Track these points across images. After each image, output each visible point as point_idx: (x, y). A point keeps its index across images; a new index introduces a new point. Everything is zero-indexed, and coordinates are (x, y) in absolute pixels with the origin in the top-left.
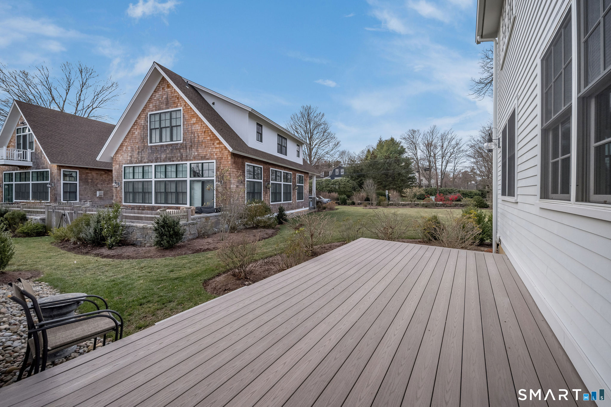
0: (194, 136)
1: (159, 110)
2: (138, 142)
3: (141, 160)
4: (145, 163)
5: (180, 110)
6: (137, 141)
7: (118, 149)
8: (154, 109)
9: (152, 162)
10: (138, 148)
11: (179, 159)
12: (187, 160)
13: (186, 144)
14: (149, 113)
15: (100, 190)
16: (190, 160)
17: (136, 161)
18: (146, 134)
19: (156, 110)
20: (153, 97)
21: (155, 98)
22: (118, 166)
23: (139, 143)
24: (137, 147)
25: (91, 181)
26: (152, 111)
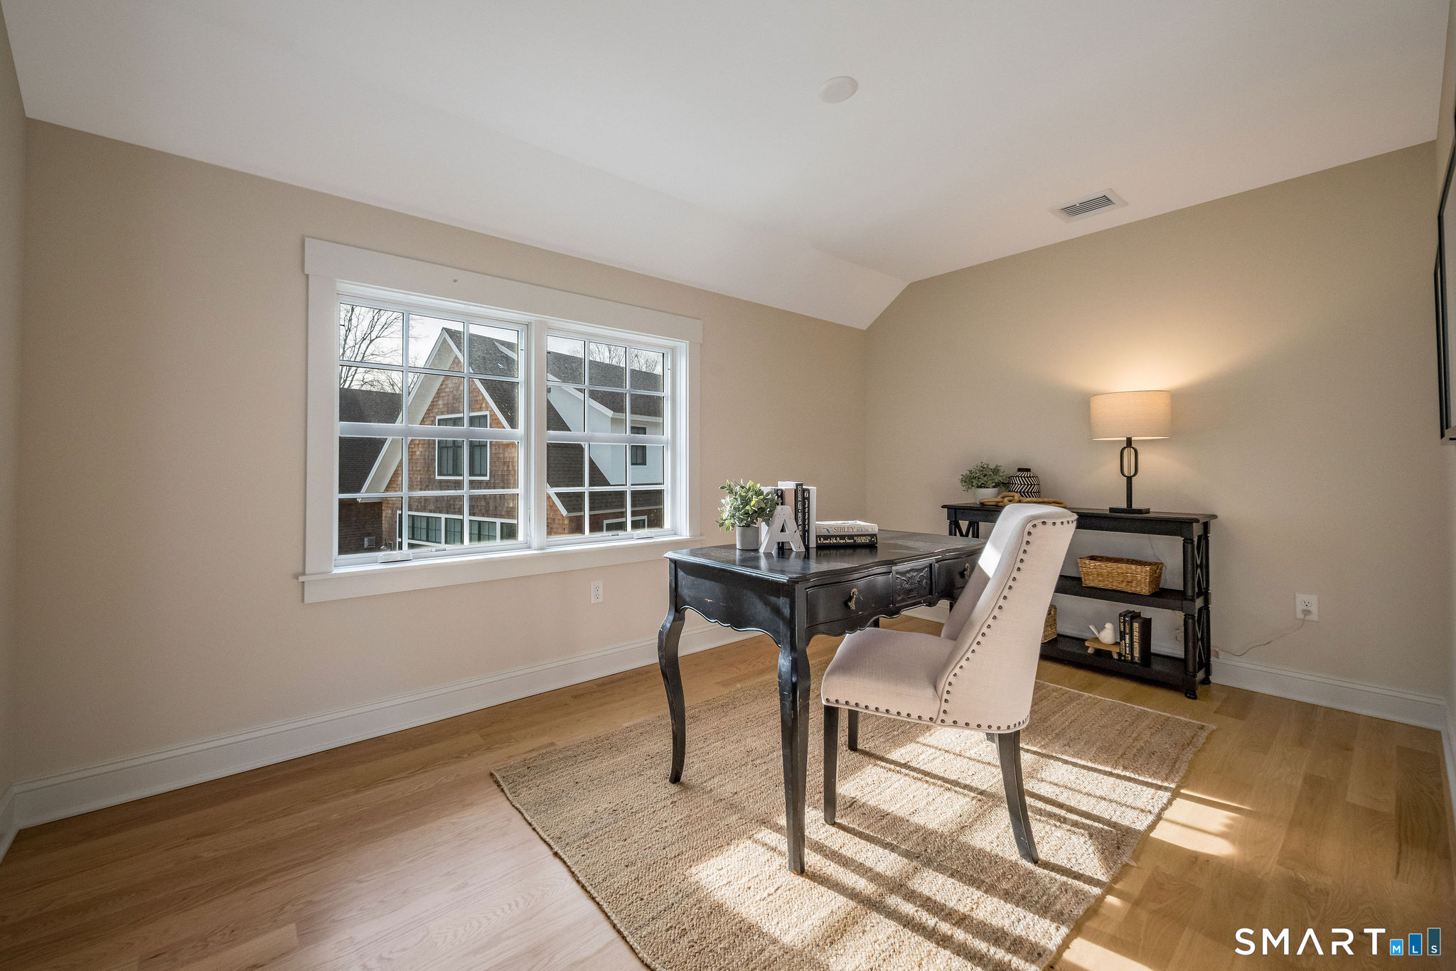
0: (508, 470)
1: (452, 412)
2: (420, 471)
3: (425, 507)
4: (430, 511)
5: (486, 416)
6: (419, 469)
7: (390, 481)
8: (445, 409)
9: (440, 512)
10: (421, 482)
11: (483, 511)
12: (495, 516)
13: (494, 483)
14: (438, 417)
15: (369, 535)
16: (501, 516)
17: (417, 506)
18: (432, 456)
19: (448, 413)
20: (444, 386)
21: (447, 390)
22: (390, 512)
23: (422, 472)
24: (419, 479)
25: (355, 519)
26: (442, 413)
